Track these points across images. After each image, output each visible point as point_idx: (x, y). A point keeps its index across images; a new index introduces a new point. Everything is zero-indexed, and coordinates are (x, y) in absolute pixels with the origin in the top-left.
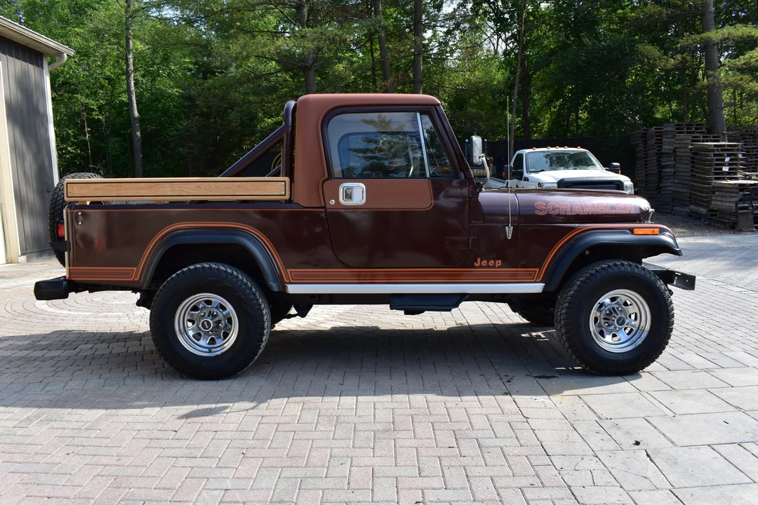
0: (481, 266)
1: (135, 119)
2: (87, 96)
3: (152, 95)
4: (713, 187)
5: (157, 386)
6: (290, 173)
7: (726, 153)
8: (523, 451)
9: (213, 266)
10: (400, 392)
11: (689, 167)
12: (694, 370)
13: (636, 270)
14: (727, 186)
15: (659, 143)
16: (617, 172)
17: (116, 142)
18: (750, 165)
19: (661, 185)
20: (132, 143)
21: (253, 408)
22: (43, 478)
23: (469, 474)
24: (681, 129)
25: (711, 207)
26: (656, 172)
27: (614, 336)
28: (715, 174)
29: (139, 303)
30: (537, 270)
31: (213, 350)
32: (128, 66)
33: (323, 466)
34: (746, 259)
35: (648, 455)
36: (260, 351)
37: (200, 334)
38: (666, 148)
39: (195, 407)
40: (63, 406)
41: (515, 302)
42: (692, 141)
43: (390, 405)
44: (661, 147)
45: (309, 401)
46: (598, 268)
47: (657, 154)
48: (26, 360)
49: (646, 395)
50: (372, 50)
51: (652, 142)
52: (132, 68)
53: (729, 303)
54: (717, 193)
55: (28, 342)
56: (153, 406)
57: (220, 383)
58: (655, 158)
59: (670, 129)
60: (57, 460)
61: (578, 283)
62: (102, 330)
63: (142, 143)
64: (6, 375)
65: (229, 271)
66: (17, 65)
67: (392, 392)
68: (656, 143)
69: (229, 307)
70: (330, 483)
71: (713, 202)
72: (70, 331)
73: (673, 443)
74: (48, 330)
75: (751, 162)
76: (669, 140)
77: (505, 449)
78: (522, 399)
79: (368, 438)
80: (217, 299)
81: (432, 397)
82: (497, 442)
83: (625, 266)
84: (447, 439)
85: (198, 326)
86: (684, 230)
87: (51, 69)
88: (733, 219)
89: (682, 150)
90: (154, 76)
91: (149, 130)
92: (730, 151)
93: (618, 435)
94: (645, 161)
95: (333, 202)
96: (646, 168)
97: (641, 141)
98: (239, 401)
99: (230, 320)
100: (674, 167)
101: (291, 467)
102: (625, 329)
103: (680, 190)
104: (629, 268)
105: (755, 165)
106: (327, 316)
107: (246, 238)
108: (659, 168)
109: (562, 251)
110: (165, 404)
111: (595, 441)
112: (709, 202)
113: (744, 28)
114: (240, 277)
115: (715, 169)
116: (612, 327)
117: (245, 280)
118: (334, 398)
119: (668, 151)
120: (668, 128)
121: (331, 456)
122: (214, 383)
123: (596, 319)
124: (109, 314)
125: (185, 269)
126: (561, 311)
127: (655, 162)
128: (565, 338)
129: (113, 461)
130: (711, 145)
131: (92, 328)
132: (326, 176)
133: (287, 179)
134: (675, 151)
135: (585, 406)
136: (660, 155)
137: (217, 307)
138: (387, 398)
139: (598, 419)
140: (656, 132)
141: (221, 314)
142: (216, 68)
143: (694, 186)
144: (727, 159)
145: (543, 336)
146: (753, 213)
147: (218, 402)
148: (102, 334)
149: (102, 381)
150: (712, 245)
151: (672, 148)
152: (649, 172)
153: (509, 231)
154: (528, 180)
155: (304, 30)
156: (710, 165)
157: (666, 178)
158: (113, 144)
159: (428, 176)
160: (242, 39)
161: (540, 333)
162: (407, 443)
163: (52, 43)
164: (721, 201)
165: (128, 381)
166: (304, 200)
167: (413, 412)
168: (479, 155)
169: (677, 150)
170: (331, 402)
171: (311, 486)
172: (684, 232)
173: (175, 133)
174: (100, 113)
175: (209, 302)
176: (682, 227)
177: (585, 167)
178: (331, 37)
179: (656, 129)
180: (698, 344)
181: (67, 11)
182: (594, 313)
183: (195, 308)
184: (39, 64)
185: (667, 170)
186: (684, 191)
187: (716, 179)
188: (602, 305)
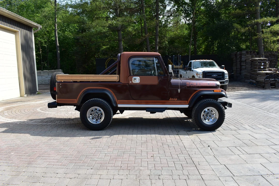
0: (171, 100)
1: (58, 46)
2: (41, 38)
3: (63, 38)
4: (258, 73)
5: (82, 132)
6: (119, 74)
7: (262, 62)
8: (179, 147)
9: (98, 99)
10: (148, 134)
11: (250, 66)
12: (231, 130)
13: (214, 102)
14: (262, 73)
15: (241, 58)
16: (223, 68)
17: (51, 54)
18: (273, 65)
19: (241, 72)
20: (56, 54)
21: (109, 137)
22: (60, 151)
23: (165, 151)
24: (248, 53)
25: (257, 80)
26: (240, 67)
27: (209, 120)
28: (259, 69)
29: (76, 109)
30: (187, 101)
31: (97, 122)
32: (55, 28)
33: (129, 149)
34: (263, 99)
35: (211, 149)
36: (110, 123)
37: (93, 118)
38: (243, 59)
39: (94, 137)
40: (58, 136)
41: (182, 110)
42: (251, 57)
43: (146, 137)
44: (241, 59)
45: (124, 136)
46: (203, 101)
47: (240, 61)
48: (42, 125)
49: (215, 136)
50: (141, 23)
51: (238, 57)
52: (57, 28)
53: (250, 112)
54: (259, 75)
55: (40, 121)
56: (82, 136)
57: (99, 131)
58: (239, 62)
59: (244, 53)
60: (62, 148)
61: (198, 105)
62: (61, 117)
63: (60, 54)
64: (39, 129)
65: (102, 100)
66: (25, 31)
67: (146, 134)
68: (239, 58)
69: (102, 110)
70: (131, 153)
71: (258, 79)
72: (51, 118)
73: (218, 146)
74: (45, 117)
75: (273, 64)
76: (244, 57)
77: (175, 147)
78: (181, 136)
79: (140, 144)
80: (98, 108)
81: (157, 135)
82: (173, 145)
83: (211, 100)
84: (160, 144)
85: (93, 115)
86: (247, 88)
87: (34, 32)
88: (263, 84)
89: (248, 60)
90: (64, 31)
91: (62, 50)
92: (264, 61)
93: (204, 144)
94: (236, 64)
95: (131, 82)
96: (236, 66)
97: (234, 57)
98: (105, 136)
99: (102, 114)
100: (245, 66)
101: (121, 149)
102: (212, 118)
103: (247, 74)
104: (212, 101)
105: (274, 65)
106: (127, 114)
107: (107, 92)
108: (240, 66)
109: (194, 96)
110: (85, 136)
111: (198, 146)
112: (256, 78)
113: (270, 18)
114: (105, 102)
115: (258, 67)
116: (208, 117)
117: (106, 103)
118: (131, 135)
119: (243, 60)
120: (244, 52)
121: (131, 147)
122: (97, 131)
123: (203, 115)
124: (61, 113)
125: (90, 100)
126: (193, 113)
127: (239, 64)
128: (194, 120)
129: (76, 148)
130: (257, 59)
131: (58, 117)
132: (129, 75)
133: (118, 75)
134: (246, 61)
135: (198, 138)
136: (241, 61)
137: (98, 111)
138: (145, 135)
139: (200, 141)
140: (240, 54)
141: (99, 112)
142: (86, 28)
143: (251, 73)
144: (263, 64)
145: (191, 121)
146: (270, 83)
147: (100, 136)
148: (61, 119)
149: (66, 131)
150: (254, 93)
151: (245, 59)
152: (237, 67)
153: (179, 91)
154: (193, 71)
155: (118, 18)
156: (257, 66)
157: (243, 70)
158: (50, 55)
159: (157, 75)
160: (97, 21)
161: (190, 120)
162: (150, 145)
163: (35, 24)
164: (260, 78)
165: (73, 131)
166: (123, 81)
167: (152, 138)
168: (171, 70)
169: (247, 60)
170: (130, 136)
171: (126, 153)
172: (246, 89)
173: (71, 51)
174: (45, 44)
175: (96, 109)
176: (246, 87)
177: (212, 67)
178: (127, 20)
179: (239, 52)
180: (236, 124)
181: (34, 8)
182: (202, 113)
183: (92, 111)
184: (31, 31)
185: (243, 67)
186: (249, 74)
187: (259, 70)
188: (205, 111)
